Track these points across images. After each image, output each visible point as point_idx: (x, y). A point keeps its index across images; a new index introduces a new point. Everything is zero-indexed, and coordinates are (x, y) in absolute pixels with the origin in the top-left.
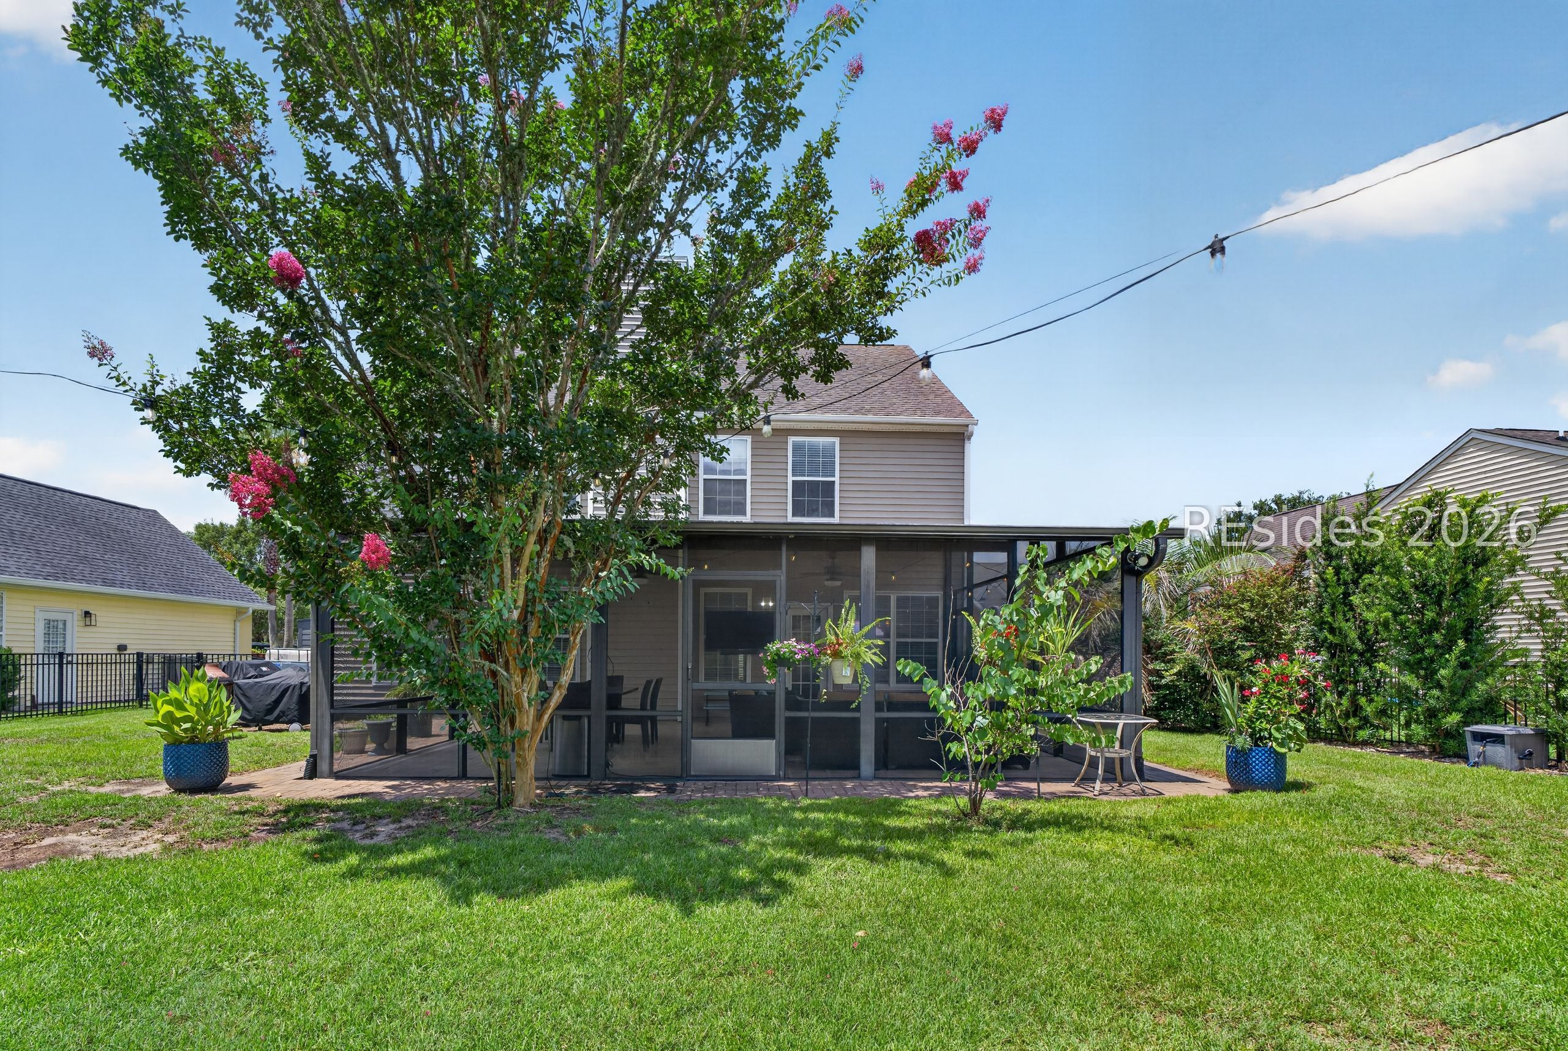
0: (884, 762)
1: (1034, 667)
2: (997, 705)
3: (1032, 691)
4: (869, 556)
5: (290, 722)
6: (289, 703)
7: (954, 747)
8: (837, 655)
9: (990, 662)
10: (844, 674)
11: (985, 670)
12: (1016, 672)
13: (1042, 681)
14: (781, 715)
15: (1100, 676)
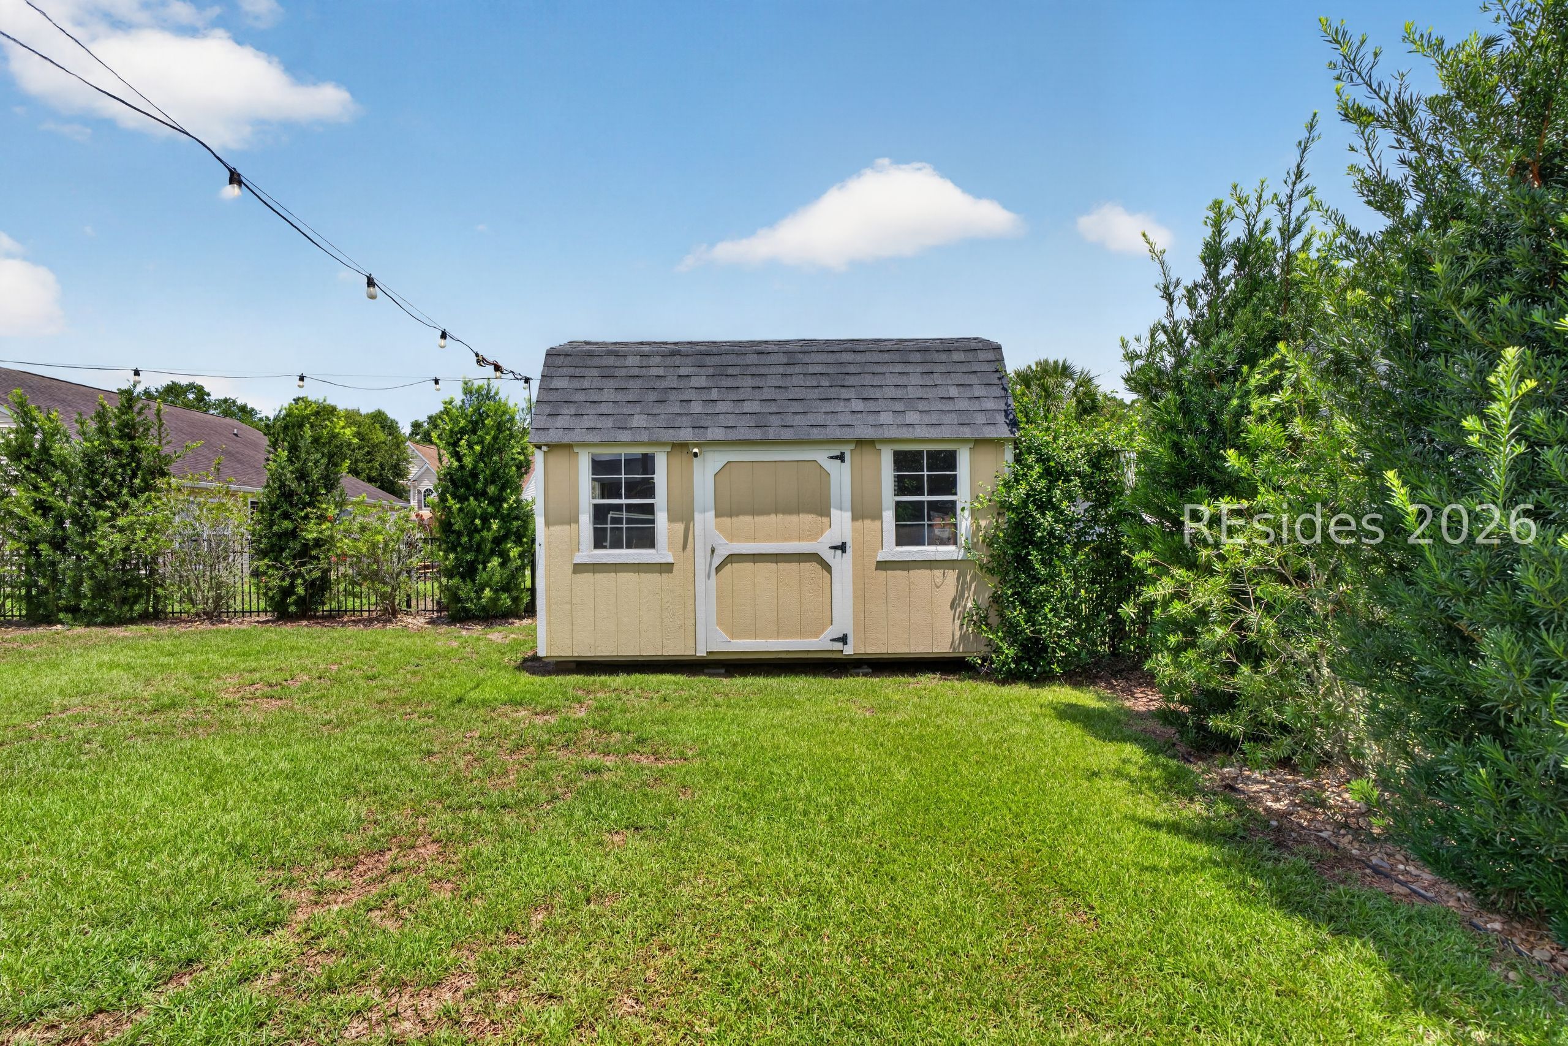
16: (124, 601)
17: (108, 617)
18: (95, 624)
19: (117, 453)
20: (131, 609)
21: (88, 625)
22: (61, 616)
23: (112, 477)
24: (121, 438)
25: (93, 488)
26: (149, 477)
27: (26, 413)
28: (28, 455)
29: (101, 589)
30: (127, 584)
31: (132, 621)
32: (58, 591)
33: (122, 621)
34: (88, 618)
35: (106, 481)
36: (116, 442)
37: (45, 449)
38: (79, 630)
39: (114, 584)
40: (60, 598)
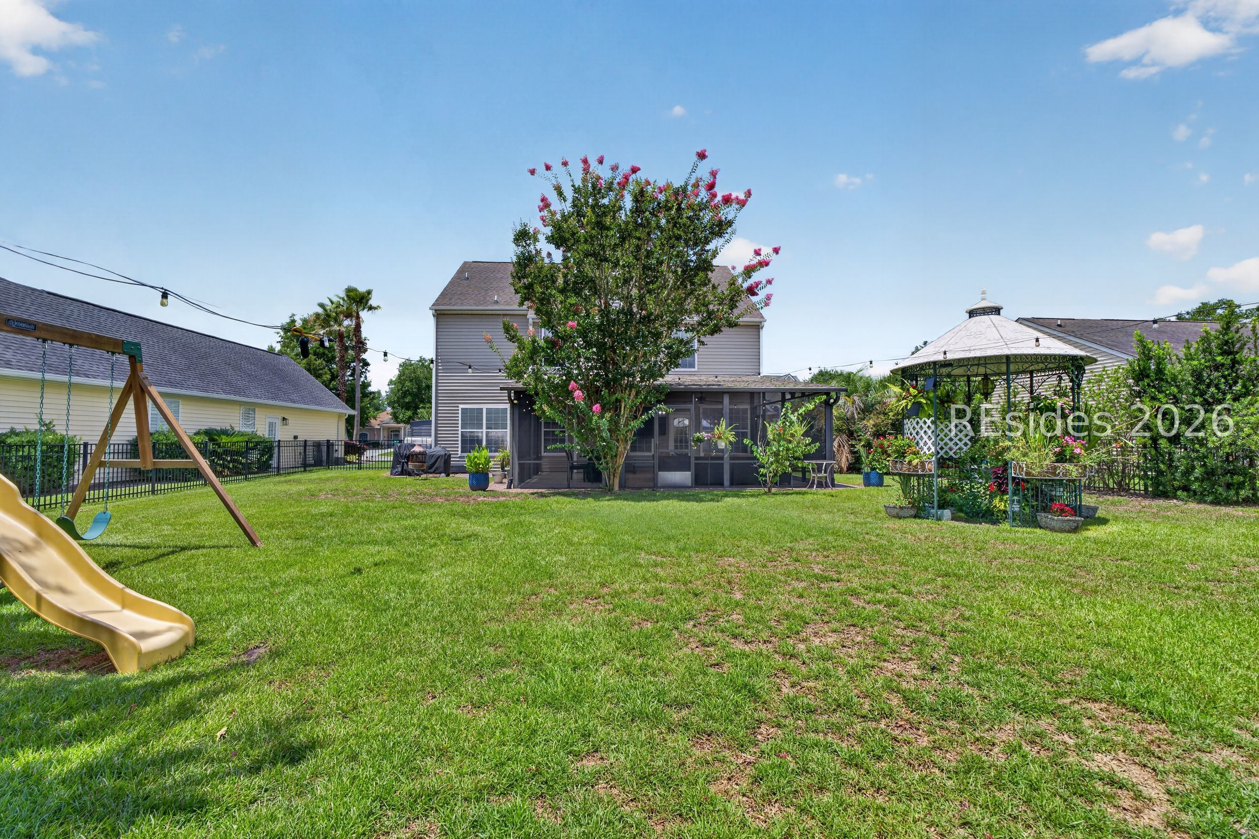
0: (732, 484)
1: (790, 442)
2: (776, 454)
3: (788, 449)
4: (726, 399)
5: (440, 473)
6: (440, 463)
7: (762, 470)
8: (719, 438)
9: (774, 440)
10: (722, 445)
11: (772, 442)
12: (782, 443)
13: (790, 446)
14: (693, 461)
15: (809, 444)
16: (1229, 486)
17: (1216, 498)
18: (1205, 502)
19: (1217, 367)
20: (1237, 494)
21: (1199, 502)
22: (1179, 493)
23: (1217, 387)
24: (1221, 354)
25: (1201, 396)
26: (1249, 384)
27: (1145, 347)
28: (1148, 376)
29: (1209, 474)
30: (1233, 473)
31: (1236, 503)
32: (1173, 474)
33: (1228, 502)
34: (1199, 497)
35: (1213, 389)
36: (1219, 358)
37: (1160, 371)
38: (1193, 505)
39: (1219, 471)
40: (1175, 479)
